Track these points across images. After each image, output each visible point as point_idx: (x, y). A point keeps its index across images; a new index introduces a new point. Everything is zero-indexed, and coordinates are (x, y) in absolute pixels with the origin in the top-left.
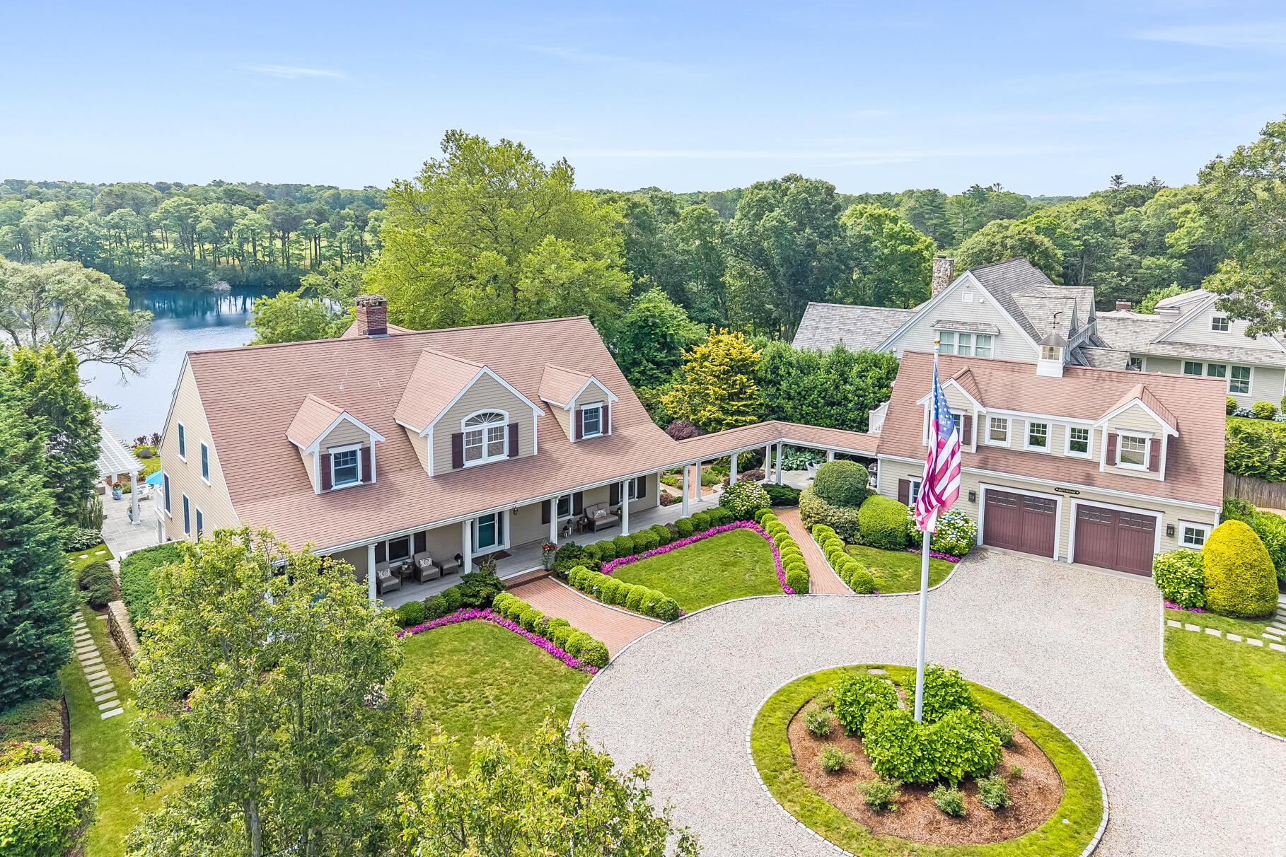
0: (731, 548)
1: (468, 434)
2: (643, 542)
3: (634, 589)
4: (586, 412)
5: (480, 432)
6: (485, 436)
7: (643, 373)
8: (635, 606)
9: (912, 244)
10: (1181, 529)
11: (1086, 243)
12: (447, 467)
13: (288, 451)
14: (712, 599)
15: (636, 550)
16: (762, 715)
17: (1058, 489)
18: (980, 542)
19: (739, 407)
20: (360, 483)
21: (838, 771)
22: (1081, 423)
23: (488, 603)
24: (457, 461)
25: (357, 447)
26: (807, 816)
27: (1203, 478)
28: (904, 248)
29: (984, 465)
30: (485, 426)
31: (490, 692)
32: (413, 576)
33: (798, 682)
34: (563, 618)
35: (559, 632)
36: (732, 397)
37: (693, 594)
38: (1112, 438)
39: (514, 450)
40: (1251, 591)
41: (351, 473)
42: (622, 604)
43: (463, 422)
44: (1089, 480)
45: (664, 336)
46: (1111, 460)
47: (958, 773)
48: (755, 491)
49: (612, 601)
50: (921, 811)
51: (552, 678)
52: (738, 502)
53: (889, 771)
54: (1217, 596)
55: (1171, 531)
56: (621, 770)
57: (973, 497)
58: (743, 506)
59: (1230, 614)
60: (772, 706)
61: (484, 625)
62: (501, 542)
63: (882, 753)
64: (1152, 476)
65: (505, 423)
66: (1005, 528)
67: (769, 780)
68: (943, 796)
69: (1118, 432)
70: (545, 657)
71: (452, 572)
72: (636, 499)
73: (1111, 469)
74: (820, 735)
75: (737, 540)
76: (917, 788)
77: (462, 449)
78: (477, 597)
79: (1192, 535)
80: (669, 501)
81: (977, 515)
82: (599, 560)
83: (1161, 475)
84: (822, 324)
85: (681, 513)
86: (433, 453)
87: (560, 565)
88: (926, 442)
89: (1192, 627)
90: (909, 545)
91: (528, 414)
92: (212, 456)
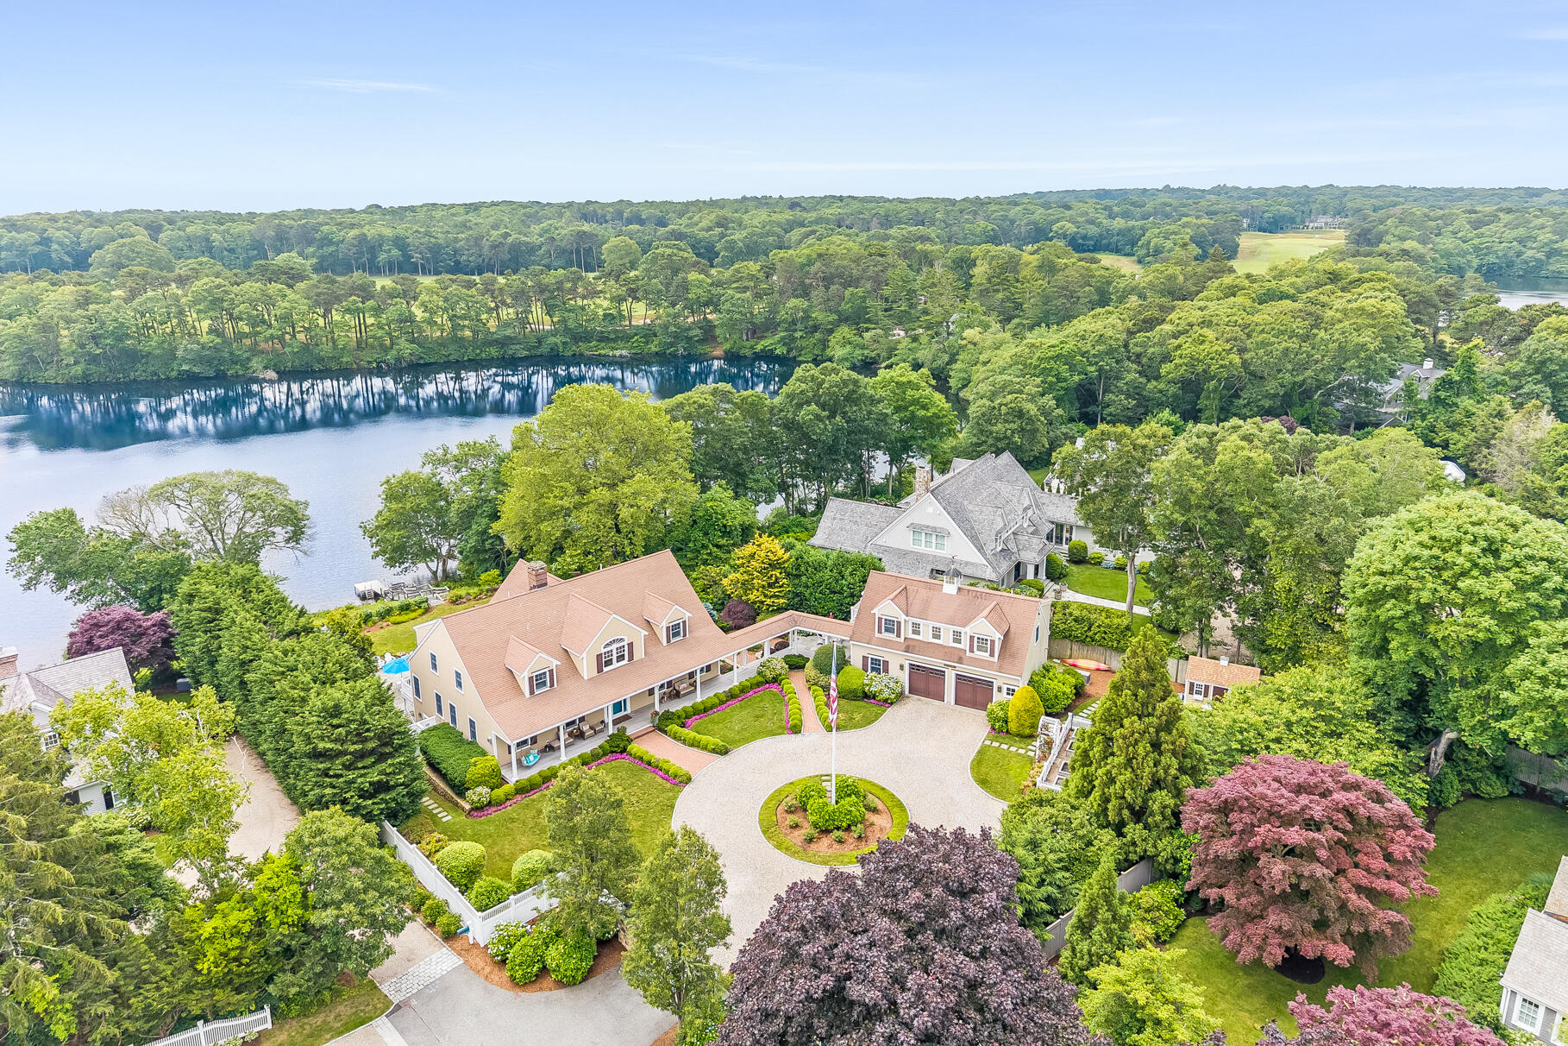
0: (762, 704)
1: (605, 653)
2: (709, 705)
3: (704, 739)
4: (674, 626)
5: (612, 651)
6: (615, 652)
7: (710, 554)
8: (705, 748)
10: (1005, 688)
11: (1100, 370)
12: (594, 674)
13: (506, 674)
14: (746, 740)
15: (705, 710)
16: (766, 803)
17: (945, 665)
18: (907, 692)
20: (549, 689)
21: (796, 826)
22: (958, 629)
23: (624, 750)
24: (600, 670)
25: (546, 670)
26: (779, 846)
27: (1017, 660)
29: (905, 650)
30: (614, 647)
31: (634, 799)
32: (580, 735)
33: (784, 786)
34: (667, 758)
35: (665, 766)
36: (770, 585)
37: (737, 738)
38: (972, 638)
39: (631, 657)
40: (1027, 724)
41: (544, 684)
42: (698, 747)
43: (602, 647)
44: (960, 661)
45: (725, 526)
46: (972, 651)
47: (844, 824)
48: (778, 661)
49: (692, 745)
50: (826, 841)
51: (664, 790)
52: (768, 673)
53: (815, 825)
54: (1013, 726)
55: (1000, 689)
56: (699, 833)
57: (902, 667)
58: (771, 674)
59: (1018, 735)
60: (771, 799)
61: (623, 763)
62: (626, 711)
63: (812, 818)
64: (991, 659)
65: (625, 643)
66: (921, 685)
67: (764, 832)
68: (837, 833)
69: (974, 635)
70: (660, 780)
71: (601, 731)
72: (704, 678)
73: (972, 655)
74: (789, 812)
75: (765, 698)
76: (827, 832)
77: (602, 662)
78: (618, 747)
79: (1011, 692)
80: (726, 669)
81: (904, 678)
82: (684, 719)
83: (996, 659)
84: (838, 516)
85: (733, 680)
86: (587, 668)
87: (662, 724)
88: (877, 635)
89: (996, 744)
90: (866, 696)
91: (638, 635)
92: (466, 679)
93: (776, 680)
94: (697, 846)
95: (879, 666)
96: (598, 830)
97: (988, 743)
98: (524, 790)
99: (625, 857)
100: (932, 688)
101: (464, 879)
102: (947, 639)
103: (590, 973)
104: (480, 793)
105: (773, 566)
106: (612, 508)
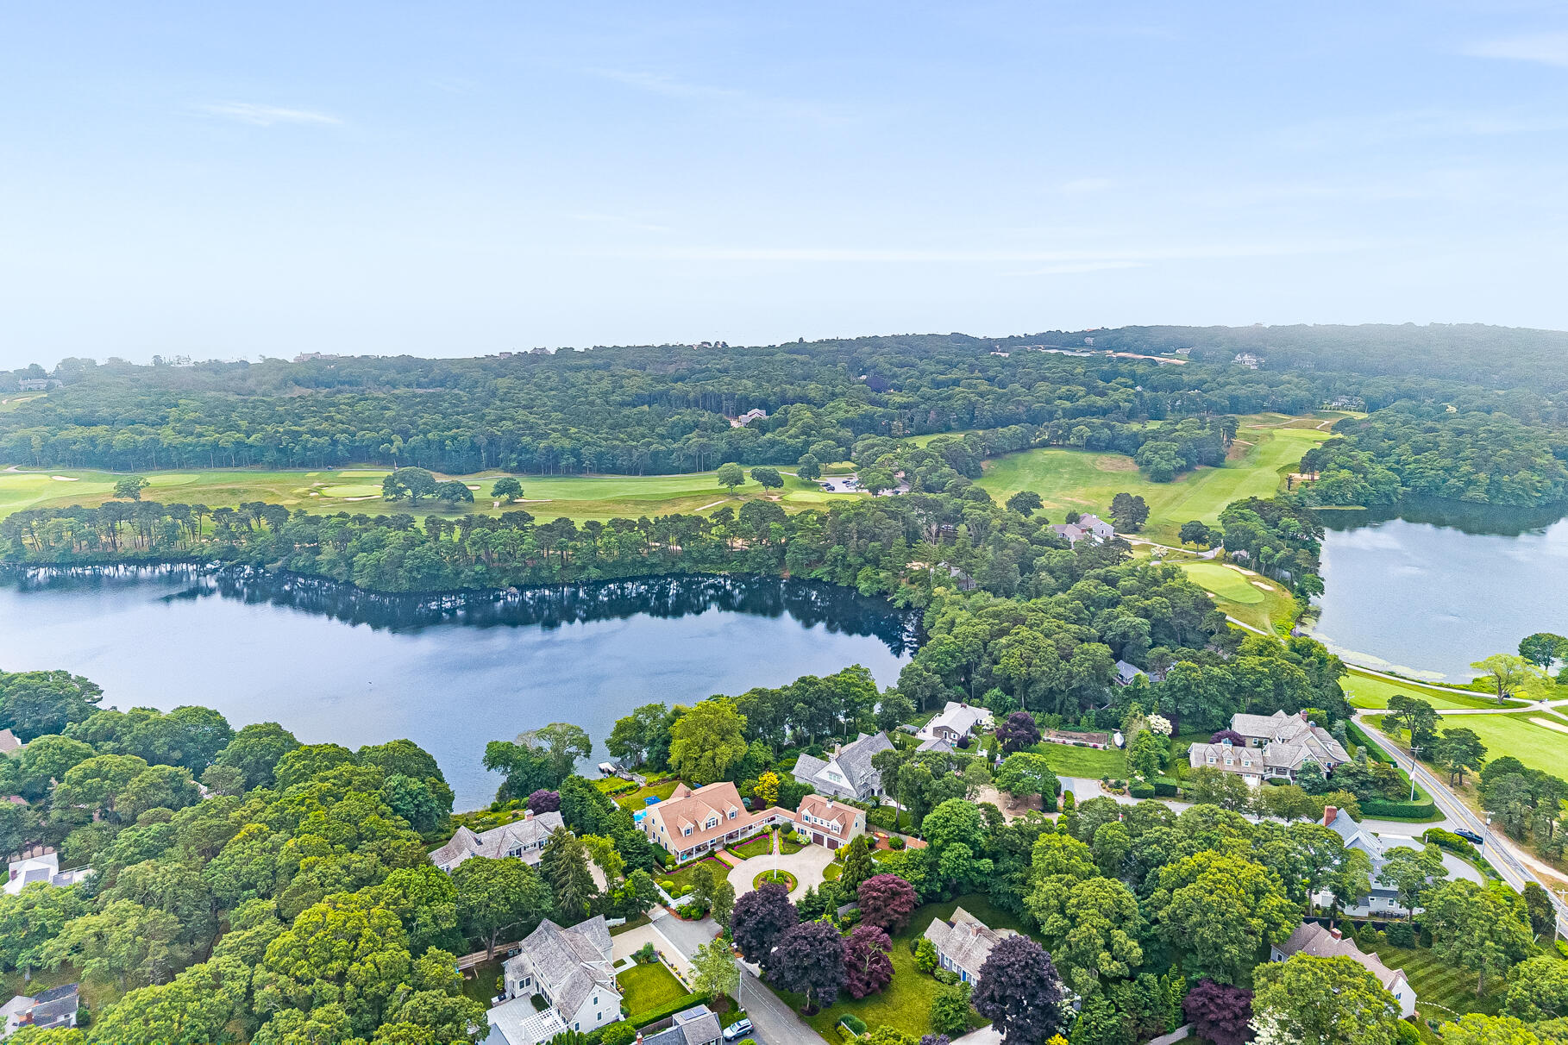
0: (760, 843)
2: (743, 842)
3: (740, 854)
8: (740, 858)
13: (677, 829)
14: (753, 856)
15: (741, 844)
18: (812, 843)
22: (828, 822)
23: (714, 857)
24: (706, 828)
31: (715, 871)
32: (700, 851)
33: (762, 872)
34: (727, 861)
35: (726, 863)
36: (771, 794)
37: (751, 855)
41: (689, 833)
42: (737, 857)
46: (832, 830)
48: (769, 827)
49: (735, 856)
52: (764, 831)
55: (840, 844)
57: (810, 834)
60: (757, 876)
64: (839, 834)
66: (816, 841)
67: (749, 881)
70: (724, 868)
71: (707, 849)
73: (832, 832)
74: (762, 880)
75: (762, 841)
77: (707, 826)
78: (712, 855)
80: (750, 828)
81: (811, 837)
82: (733, 847)
84: (803, 762)
85: (752, 833)
86: (703, 828)
87: (726, 848)
88: (803, 820)
89: (834, 863)
90: (797, 843)
91: (720, 816)
92: (665, 828)
93: (767, 834)
94: (729, 885)
95: (803, 832)
96: (706, 880)
97: (832, 862)
98: (682, 867)
99: (712, 888)
100: (820, 842)
101: (669, 891)
102: (825, 825)
103: (702, 918)
104: (670, 867)
105: (773, 786)
106: (713, 759)
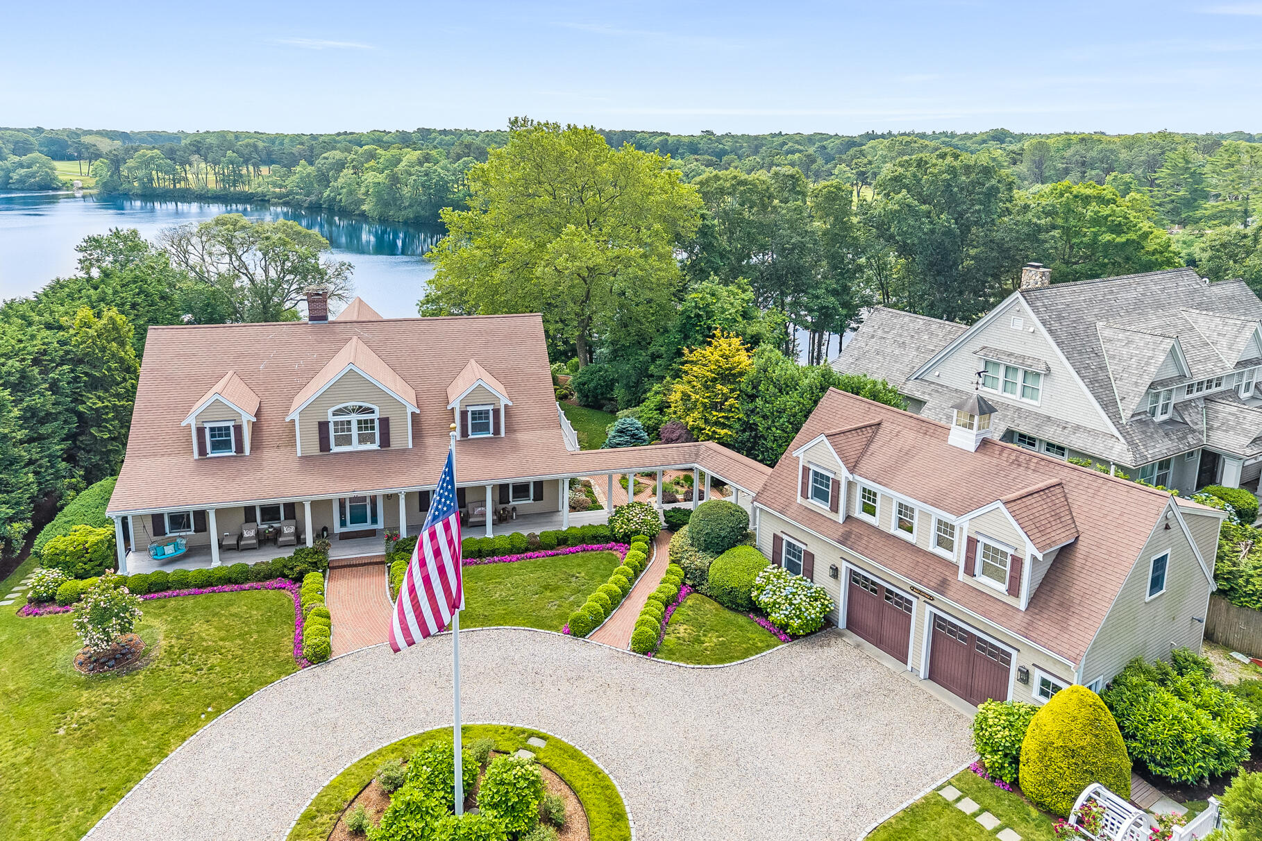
0: (575, 570)
1: (336, 423)
4: (474, 413)
5: (349, 422)
6: (354, 426)
9: (1119, 233)
10: (1037, 676)
12: (315, 449)
15: (481, 554)
16: (379, 753)
17: (913, 588)
18: (841, 624)
19: (718, 418)
20: (233, 454)
22: (949, 518)
23: (300, 578)
24: (324, 445)
25: (231, 424)
27: (1073, 622)
28: (1108, 237)
29: (844, 540)
30: (354, 418)
32: (273, 540)
36: (714, 406)
38: (974, 542)
39: (385, 441)
41: (225, 445)
43: (330, 411)
44: (945, 587)
54: (1027, 775)
55: (1025, 677)
57: (835, 572)
58: (621, 528)
59: (1030, 803)
61: (284, 597)
62: (374, 521)
65: (376, 416)
67: (306, 819)
69: (979, 538)
72: (531, 501)
79: (1048, 689)
81: (839, 594)
83: (1022, 603)
84: (880, 333)
88: (799, 499)
89: (969, 806)
90: (755, 610)
95: (799, 561)
97: (950, 794)
100: (889, 631)
102: (924, 537)
